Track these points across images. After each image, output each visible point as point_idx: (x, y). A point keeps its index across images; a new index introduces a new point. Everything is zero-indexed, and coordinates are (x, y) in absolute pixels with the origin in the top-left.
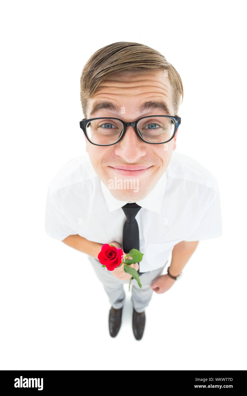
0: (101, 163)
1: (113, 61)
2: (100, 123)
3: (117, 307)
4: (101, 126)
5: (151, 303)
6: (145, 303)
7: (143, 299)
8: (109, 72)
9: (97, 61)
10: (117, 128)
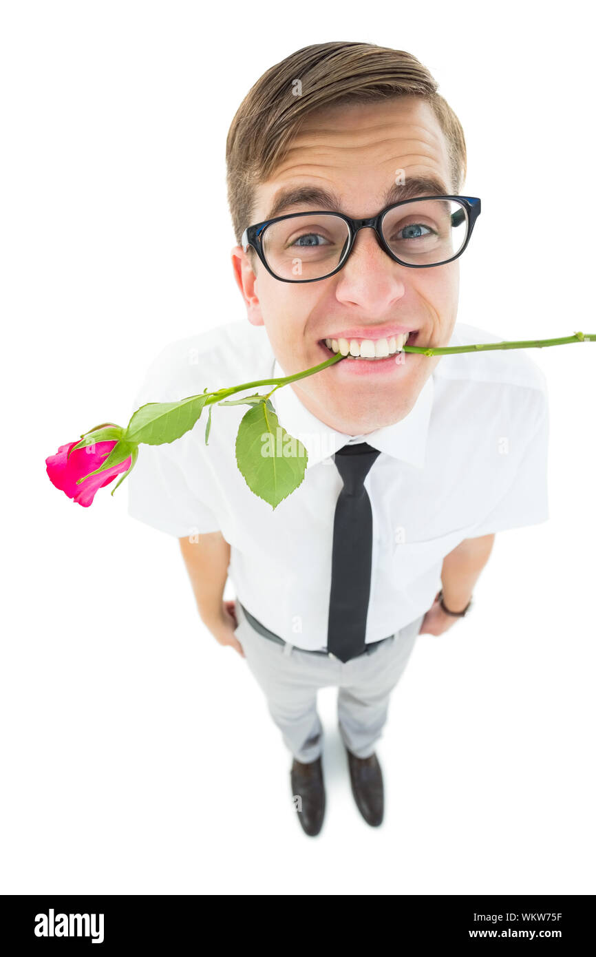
0: (304, 334)
1: (317, 77)
2: (291, 235)
3: (308, 758)
4: (293, 244)
5: (387, 731)
6: (374, 731)
7: (370, 722)
8: (313, 101)
9: (275, 89)
10: (332, 243)
